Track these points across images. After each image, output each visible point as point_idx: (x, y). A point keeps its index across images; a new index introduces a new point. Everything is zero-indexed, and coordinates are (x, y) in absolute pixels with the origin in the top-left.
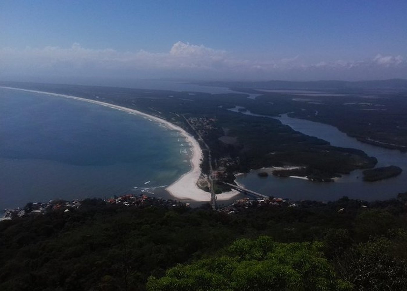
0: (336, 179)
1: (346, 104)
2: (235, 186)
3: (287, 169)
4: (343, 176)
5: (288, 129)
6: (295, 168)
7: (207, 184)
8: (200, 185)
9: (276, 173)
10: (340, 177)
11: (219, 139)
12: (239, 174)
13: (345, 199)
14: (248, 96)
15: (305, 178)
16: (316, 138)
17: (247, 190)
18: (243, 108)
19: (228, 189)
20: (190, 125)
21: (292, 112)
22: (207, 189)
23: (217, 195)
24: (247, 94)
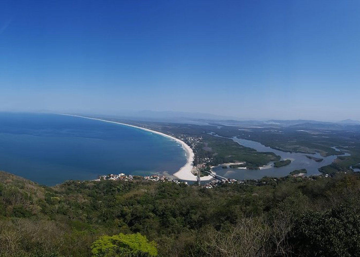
0: (261, 168)
1: (263, 131)
2: (210, 173)
3: (237, 164)
4: (264, 166)
5: (237, 144)
6: (240, 163)
7: (196, 172)
8: (193, 172)
9: (231, 166)
10: (263, 166)
11: (203, 148)
12: (213, 167)
13: (265, 177)
14: (217, 127)
15: (245, 168)
16: (250, 148)
17: (216, 175)
18: (214, 133)
19: (207, 175)
20: (188, 140)
21: (239, 136)
22: (195, 175)
23: (201, 178)
24: (217, 126)
